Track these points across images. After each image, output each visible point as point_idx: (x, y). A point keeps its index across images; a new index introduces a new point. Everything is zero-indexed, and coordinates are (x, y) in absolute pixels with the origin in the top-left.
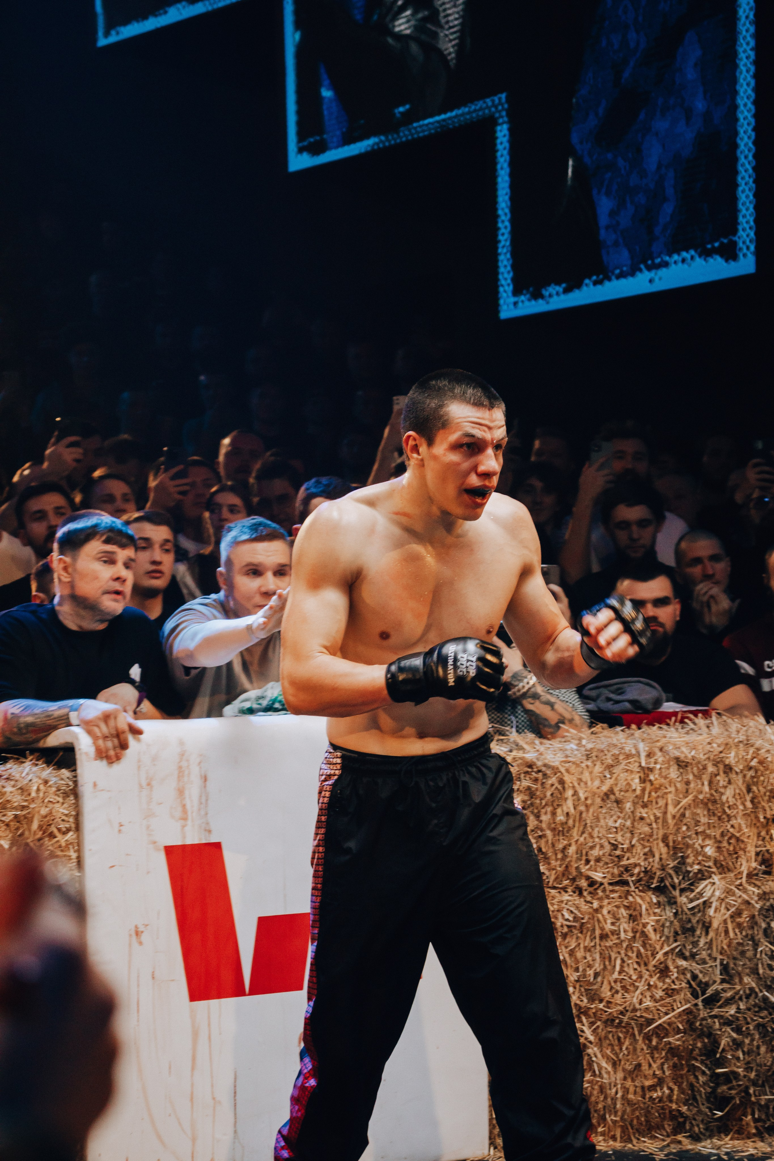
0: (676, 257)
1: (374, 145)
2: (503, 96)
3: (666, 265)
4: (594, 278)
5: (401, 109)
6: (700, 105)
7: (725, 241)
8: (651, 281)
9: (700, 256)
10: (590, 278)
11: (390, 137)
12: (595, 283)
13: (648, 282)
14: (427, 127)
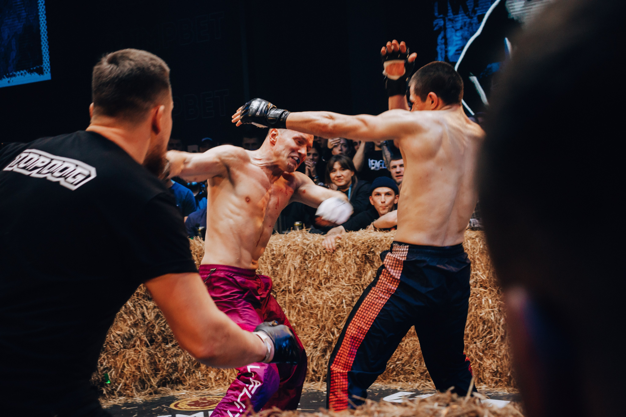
0: (18, 73)
3: (14, 76)
6: (24, 14)
7: (38, 67)
8: (9, 82)
9: (28, 73)
13: (7, 82)
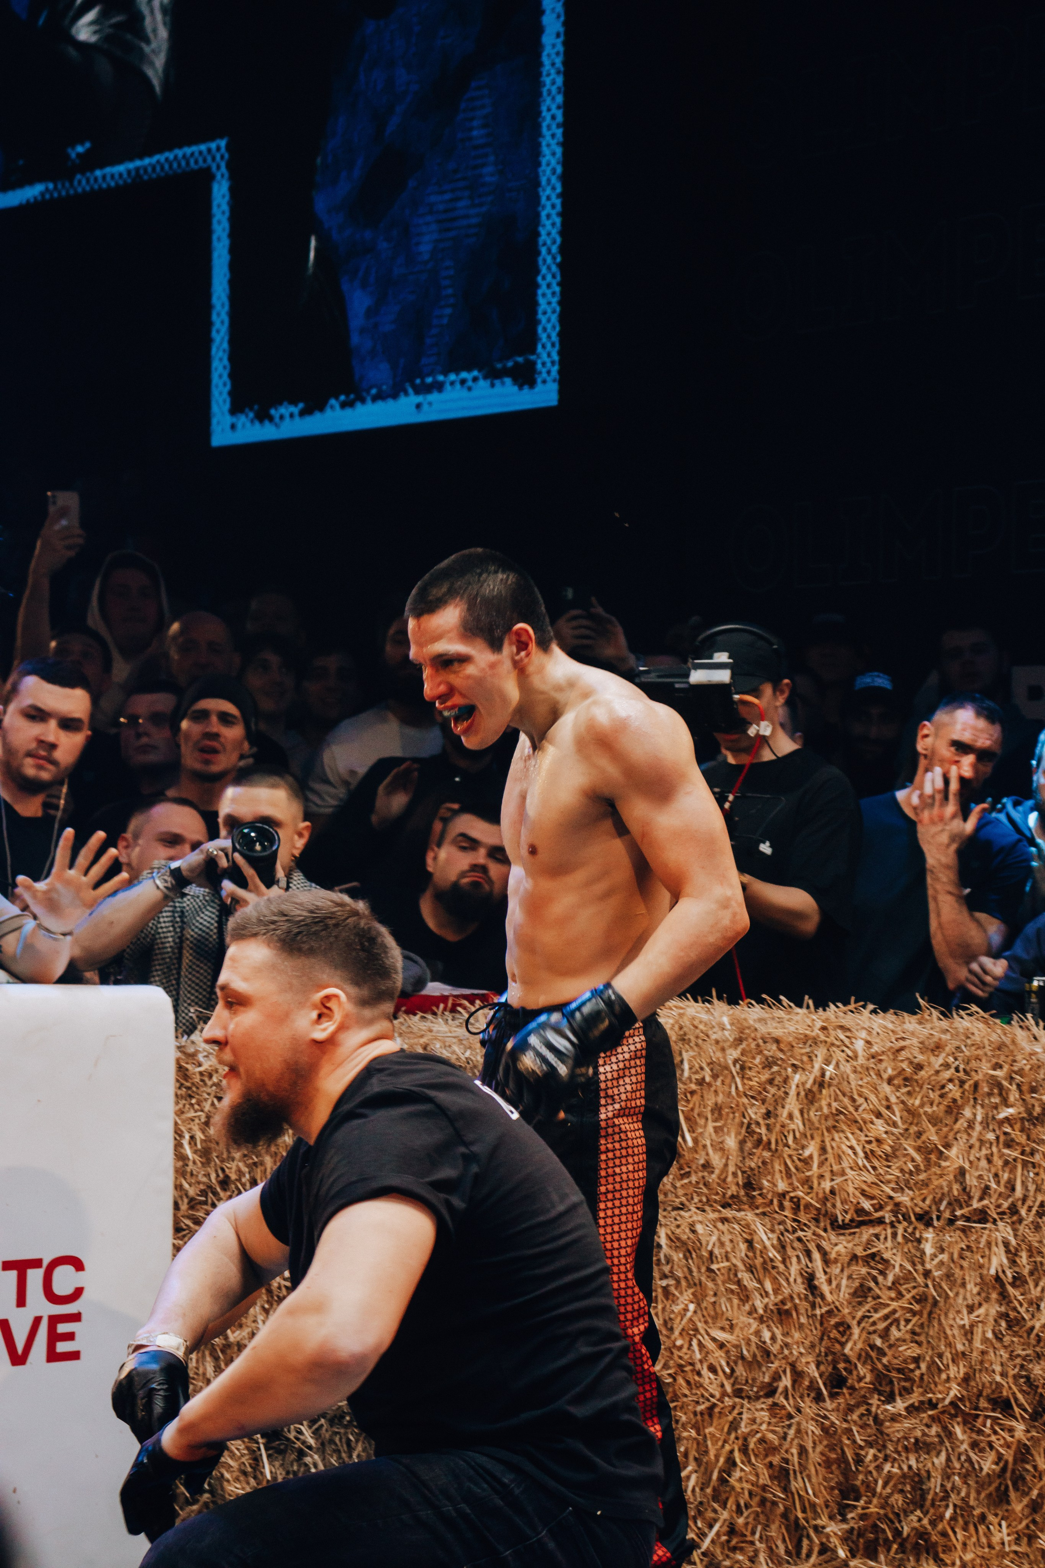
0: (452, 377)
1: (42, 194)
2: (223, 143)
3: (439, 387)
4: (342, 398)
5: (80, 149)
7: (520, 359)
8: (417, 408)
9: (485, 378)
10: (337, 398)
11: (59, 186)
12: (343, 405)
13: (413, 408)
14: (112, 176)
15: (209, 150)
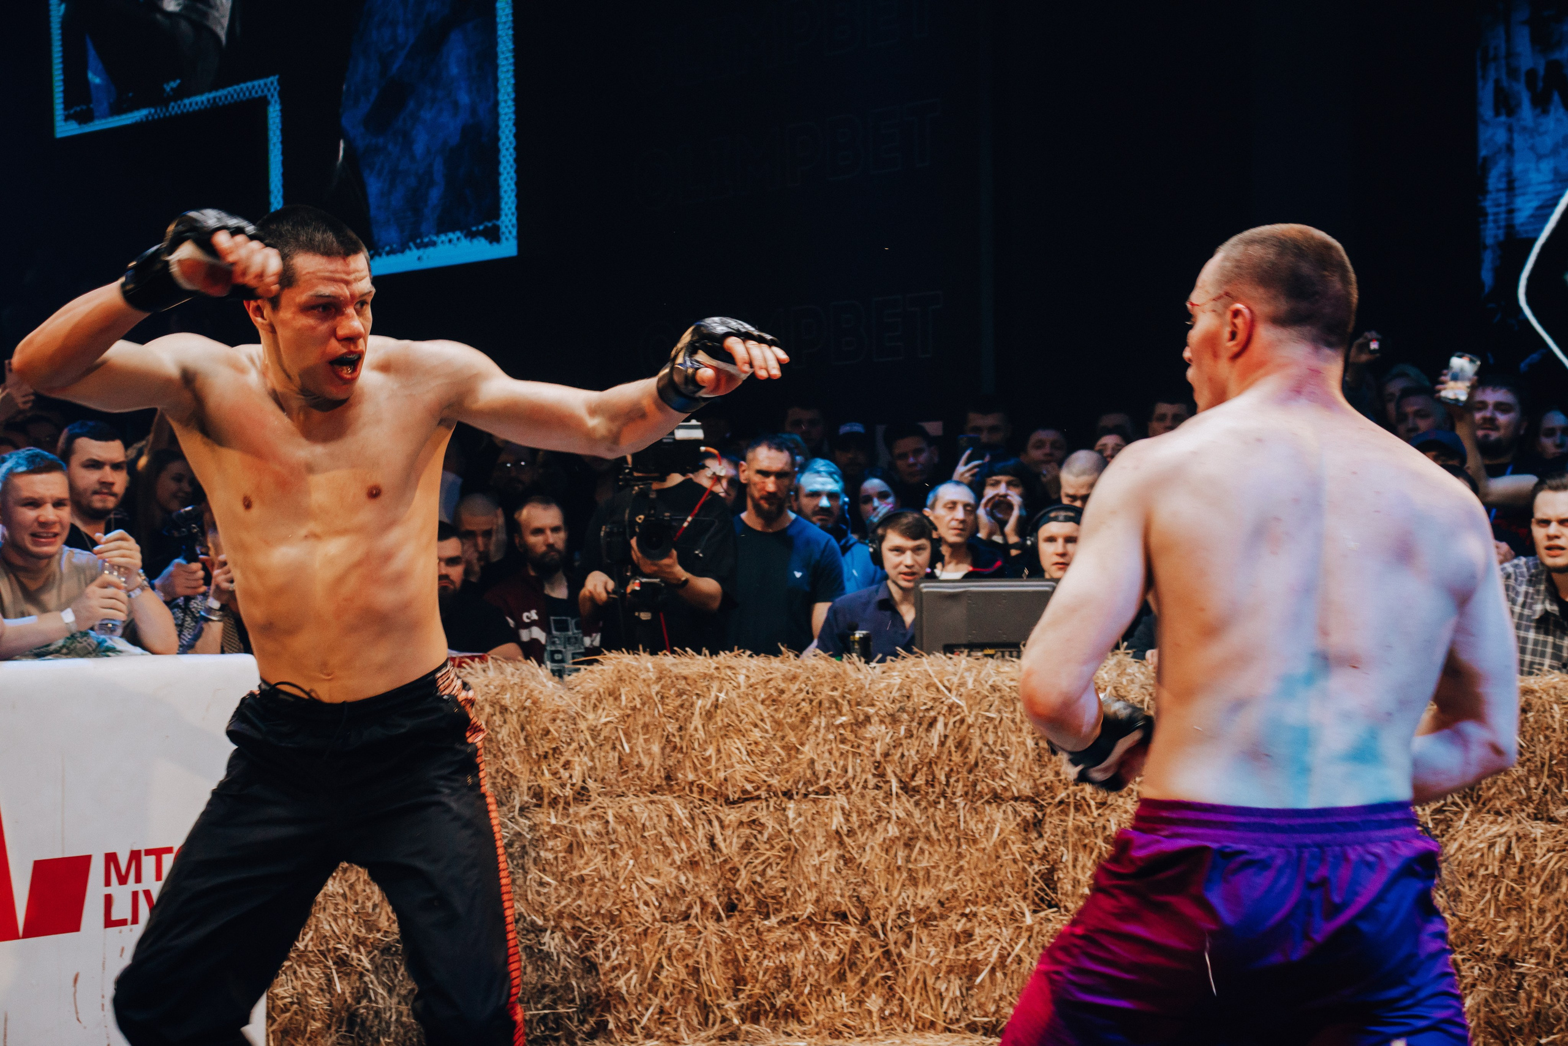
0: (443, 237)
1: (147, 117)
3: (433, 244)
5: (172, 84)
6: (464, 98)
7: (489, 225)
8: (419, 258)
9: (466, 236)
13: (416, 259)
14: (197, 104)
15: (266, 84)
